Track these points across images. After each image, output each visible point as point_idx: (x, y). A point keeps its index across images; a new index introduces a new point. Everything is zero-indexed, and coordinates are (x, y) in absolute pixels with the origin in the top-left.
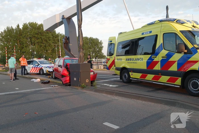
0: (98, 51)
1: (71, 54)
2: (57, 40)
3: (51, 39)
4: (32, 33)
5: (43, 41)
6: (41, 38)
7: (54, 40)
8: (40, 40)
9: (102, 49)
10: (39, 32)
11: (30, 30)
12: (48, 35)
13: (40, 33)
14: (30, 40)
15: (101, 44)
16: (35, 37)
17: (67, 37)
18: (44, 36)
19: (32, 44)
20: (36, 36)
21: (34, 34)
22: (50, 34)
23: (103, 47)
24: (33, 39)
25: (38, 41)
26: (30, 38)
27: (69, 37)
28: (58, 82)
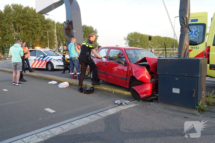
2: (46, 26)
3: (40, 25)
4: (17, 17)
5: (30, 28)
6: (27, 23)
7: (43, 27)
8: (26, 26)
9: (97, 39)
10: (24, 16)
11: (14, 14)
12: (36, 20)
13: (27, 17)
14: (14, 25)
15: (96, 33)
17: (70, 22)
18: (31, 22)
19: (16, 31)
20: (21, 21)
21: (18, 19)
22: (38, 19)
23: (98, 37)
24: (17, 25)
25: (23, 27)
26: (14, 23)
28: (114, 91)
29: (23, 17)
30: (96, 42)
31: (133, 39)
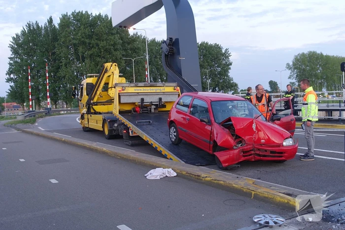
0: (220, 73)
1: (184, 80)
2: (131, 49)
3: (119, 47)
4: (79, 34)
5: (102, 53)
6: (98, 45)
7: (125, 50)
8: (95, 50)
9: (230, 68)
10: (94, 32)
11: (75, 29)
12: (113, 38)
13: (97, 35)
14: (75, 50)
15: (227, 57)
16: (84, 43)
17: (174, 40)
18: (105, 42)
19: (78, 59)
20: (87, 41)
21: (83, 37)
22: (117, 36)
23: (231, 64)
24: (80, 49)
25: (90, 52)
26: (75, 45)
27: (177, 40)
28: (253, 193)
29: (90, 34)
30: (228, 76)
31: (308, 66)
